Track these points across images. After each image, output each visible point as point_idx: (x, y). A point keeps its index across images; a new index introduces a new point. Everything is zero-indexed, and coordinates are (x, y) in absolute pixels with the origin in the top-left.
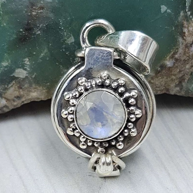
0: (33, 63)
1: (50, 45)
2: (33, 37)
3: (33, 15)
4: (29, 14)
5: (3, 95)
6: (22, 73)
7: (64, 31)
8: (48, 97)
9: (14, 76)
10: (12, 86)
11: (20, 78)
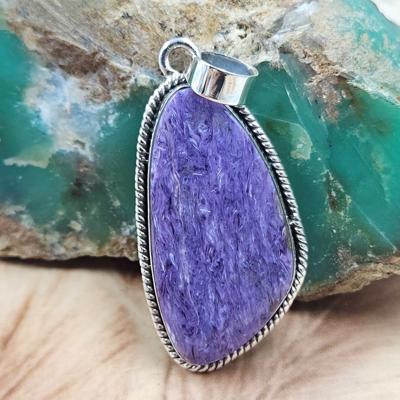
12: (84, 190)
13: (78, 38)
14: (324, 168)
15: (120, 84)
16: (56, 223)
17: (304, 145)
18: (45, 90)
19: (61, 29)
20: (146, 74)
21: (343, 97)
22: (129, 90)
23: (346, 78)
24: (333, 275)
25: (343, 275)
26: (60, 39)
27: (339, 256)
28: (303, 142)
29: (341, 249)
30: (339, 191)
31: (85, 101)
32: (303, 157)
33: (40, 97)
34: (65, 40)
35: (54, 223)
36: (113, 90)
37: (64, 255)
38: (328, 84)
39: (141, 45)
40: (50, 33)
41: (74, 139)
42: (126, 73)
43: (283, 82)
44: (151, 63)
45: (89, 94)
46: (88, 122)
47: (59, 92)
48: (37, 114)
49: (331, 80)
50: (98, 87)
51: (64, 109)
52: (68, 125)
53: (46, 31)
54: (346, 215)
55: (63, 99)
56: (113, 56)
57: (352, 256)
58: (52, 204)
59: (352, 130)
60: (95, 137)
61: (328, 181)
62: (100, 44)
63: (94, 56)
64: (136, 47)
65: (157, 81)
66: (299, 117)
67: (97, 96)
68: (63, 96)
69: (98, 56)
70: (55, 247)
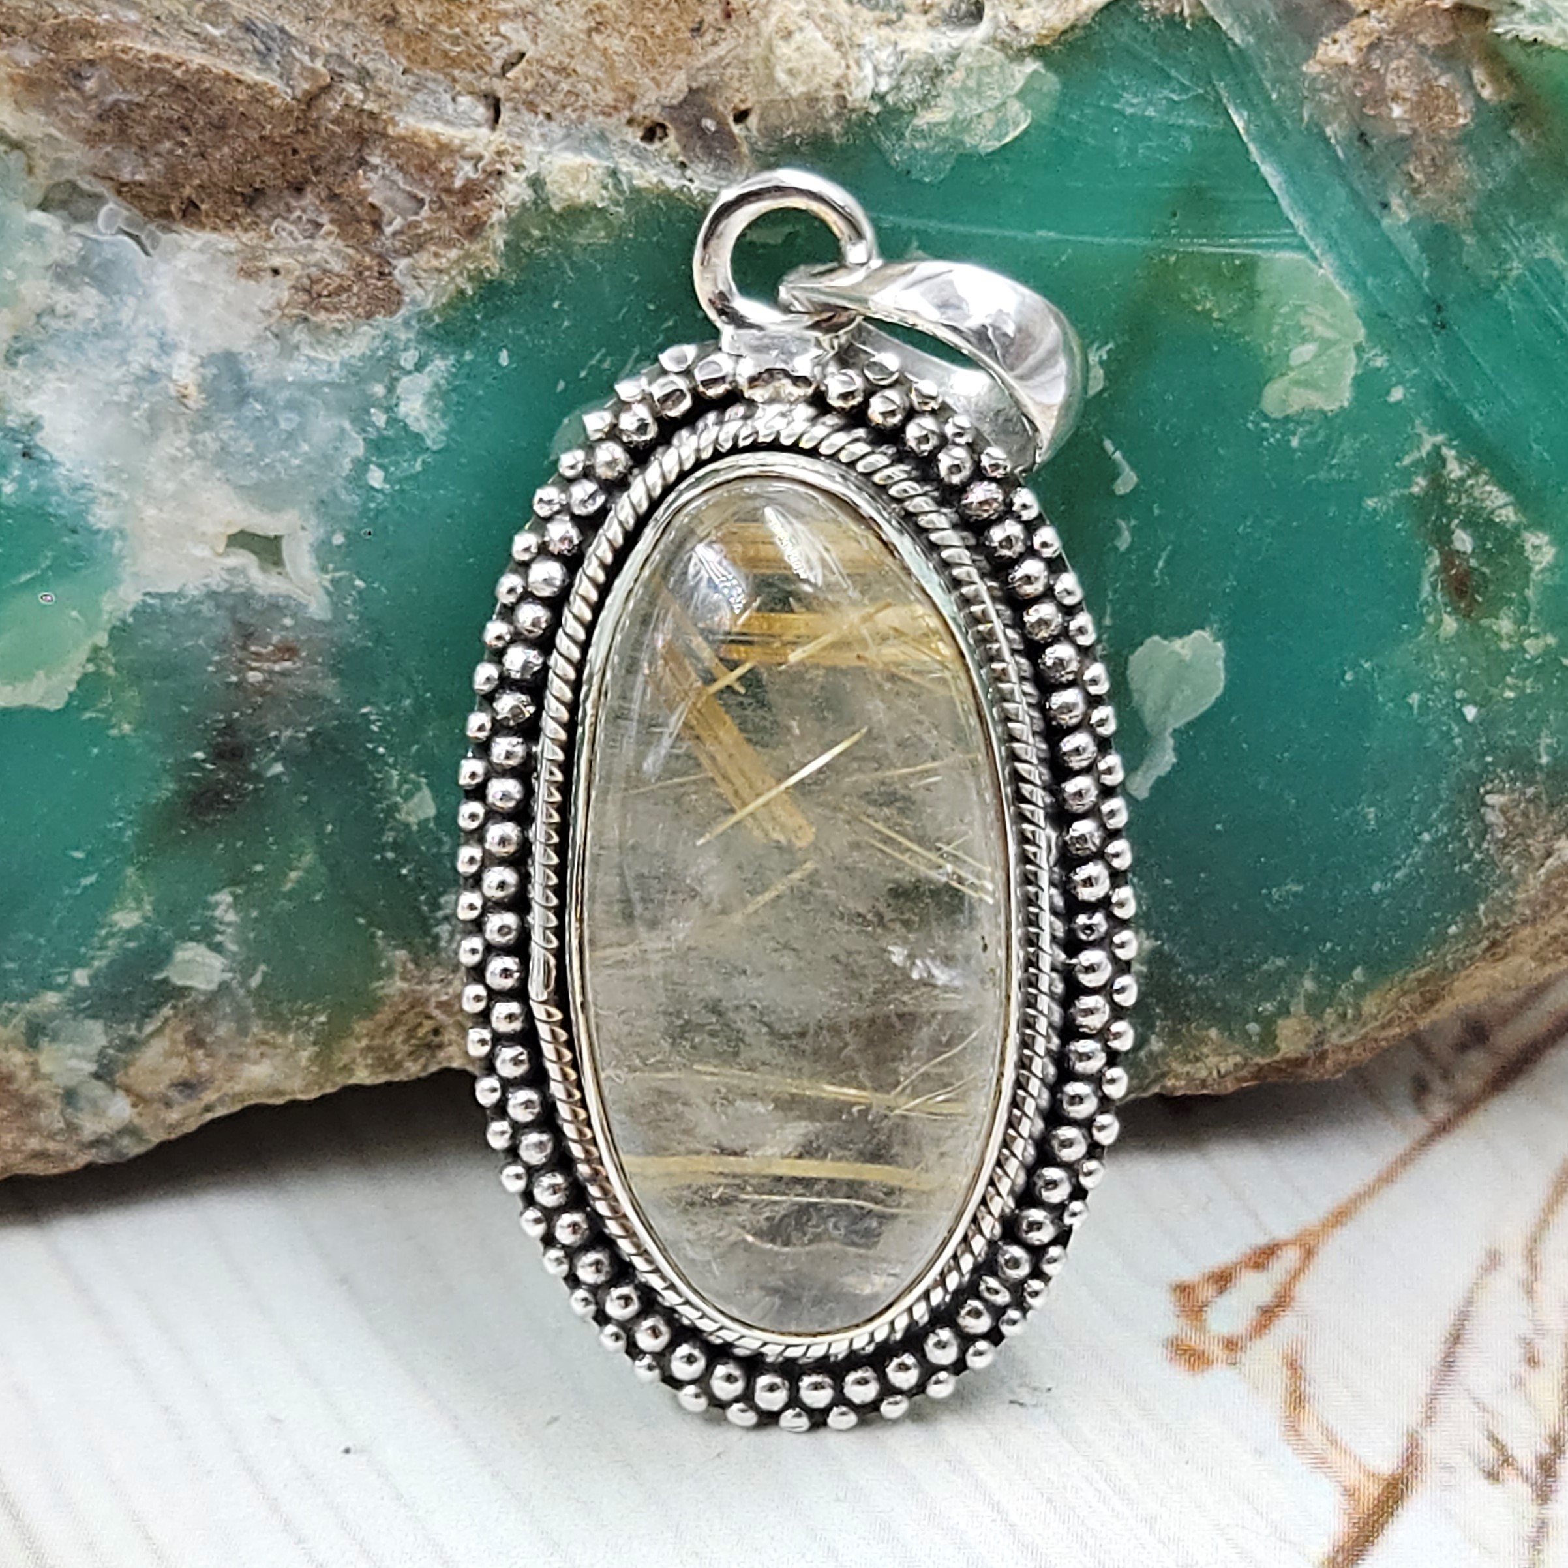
0: (254, 914)
1: (330, 827)
2: (251, 787)
3: (252, 684)
4: (234, 679)
5: (119, 1077)
6: (204, 964)
7: (387, 764)
8: (321, 1087)
9: (165, 981)
10: (158, 1032)
11: (194, 994)
12: (257, 777)
13: (223, 31)
14: (1420, 430)
15: (454, 218)
16: (93, 977)
17: (1326, 344)
18: (45, 320)
19: (135, 5)
20: (578, 151)
21: (1478, 97)
22: (499, 239)
23: (1486, 7)
24: (1465, 921)
25: (1510, 908)
26: (139, 51)
27: (1491, 825)
28: (1320, 330)
29: (1501, 791)
30: (1489, 522)
31: (268, 334)
32: (1317, 400)
33: (21, 360)
34: (164, 52)
35: (81, 977)
36: (409, 254)
37: (130, 1130)
38: (1412, 48)
39: (541, 15)
40: (87, 33)
41: (229, 524)
42: (481, 158)
43: (1214, 76)
44: (595, 90)
45: (285, 296)
46: (301, 427)
47: (126, 315)
48: (17, 441)
49: (1420, 32)
50: (326, 255)
51: (173, 391)
52: (198, 463)
53: (60, 25)
54: (1523, 628)
55: (153, 344)
56: (404, 92)
57: (1551, 812)
58: (87, 881)
59: (1531, 236)
60: (343, 496)
61: (1439, 486)
62: (337, 45)
63: (309, 105)
64: (516, 31)
65: (636, 170)
66: (1299, 222)
67: (329, 296)
68: (152, 328)
69: (331, 104)
70: (82, 1103)
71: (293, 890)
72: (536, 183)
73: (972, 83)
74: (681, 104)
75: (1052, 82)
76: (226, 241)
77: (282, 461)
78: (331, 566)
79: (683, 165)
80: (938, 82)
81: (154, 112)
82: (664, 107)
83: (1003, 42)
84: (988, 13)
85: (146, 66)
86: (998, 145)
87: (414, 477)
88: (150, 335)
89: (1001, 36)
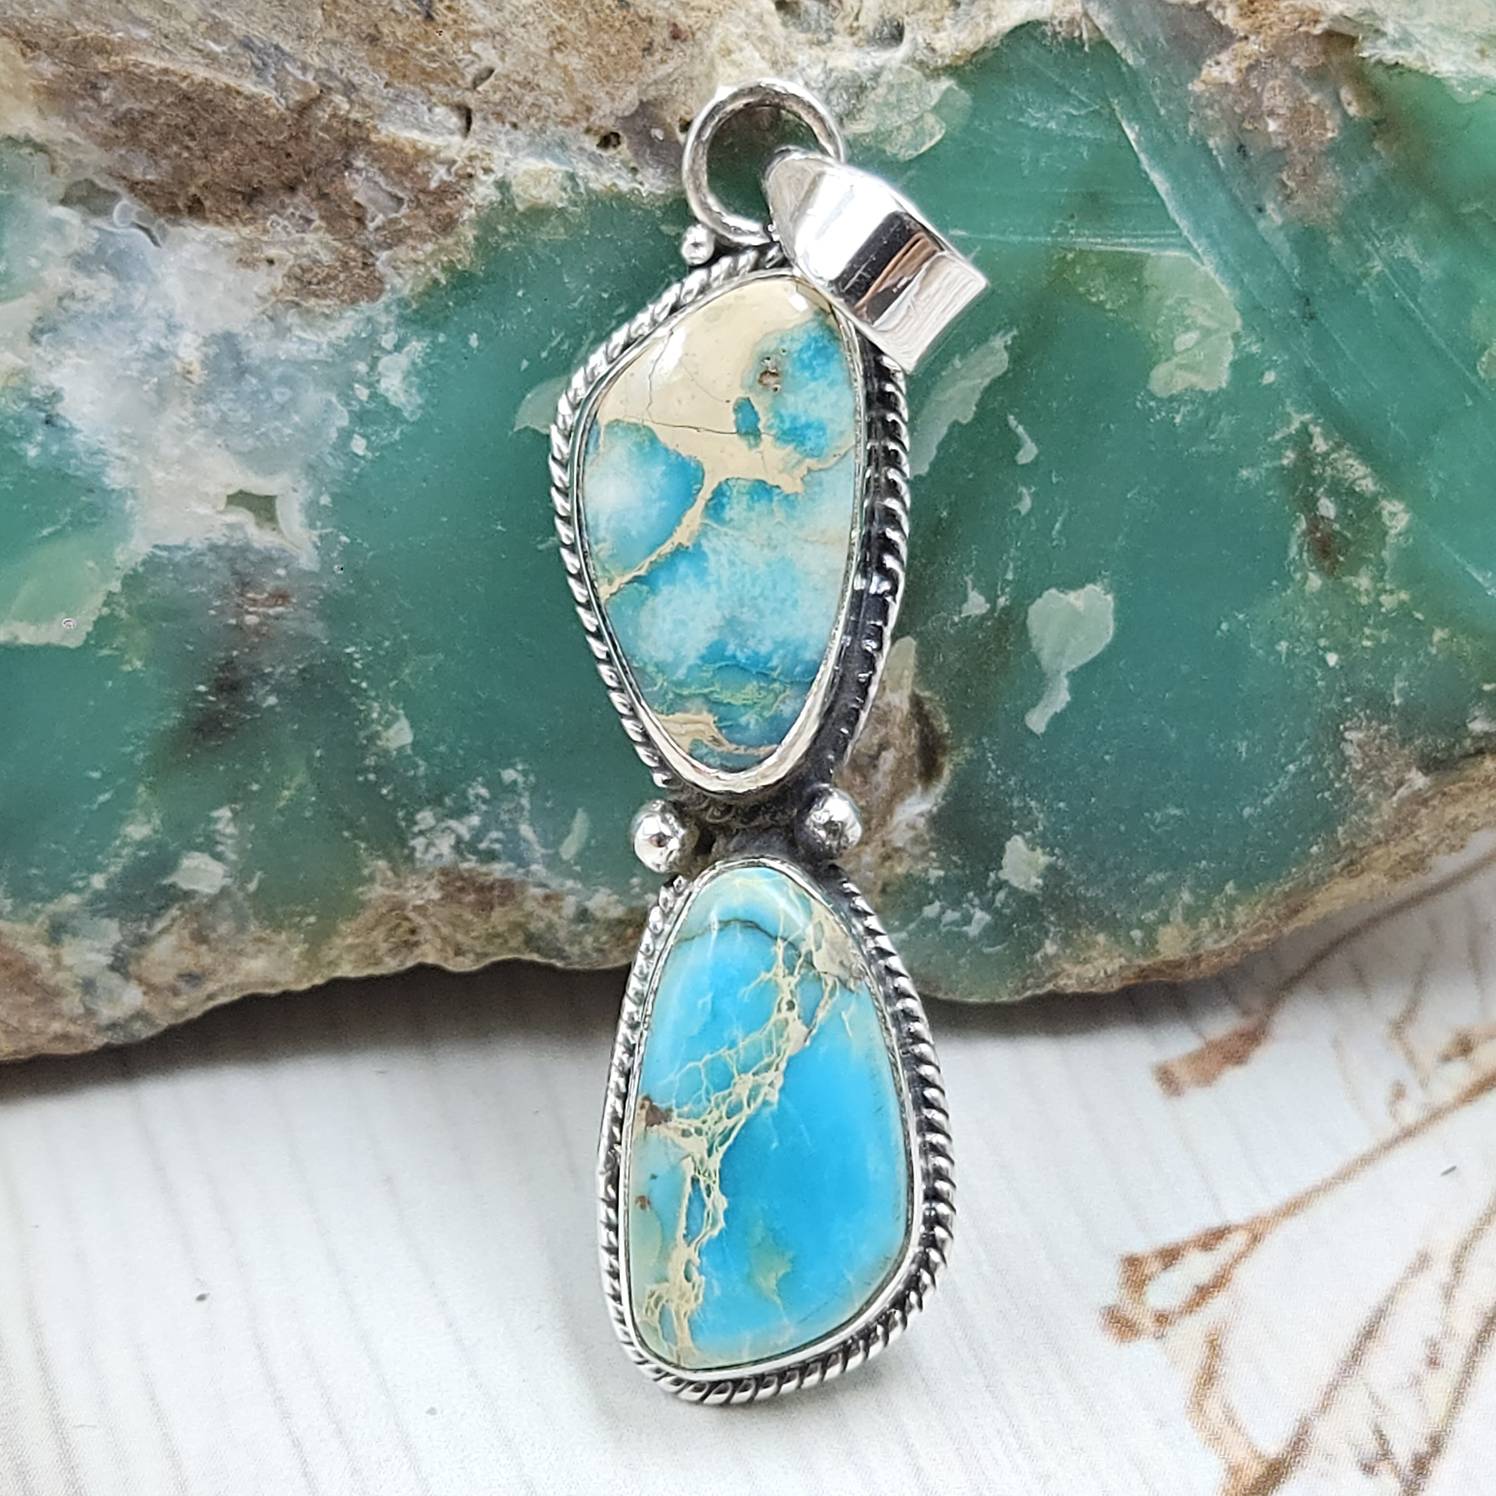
0: (252, 828)
1: (318, 753)
2: (249, 717)
3: (249, 627)
4: (233, 621)
5: (132, 968)
6: (205, 871)
7: (368, 698)
8: (310, 979)
9: (173, 886)
10: (167, 929)
11: (198, 897)
12: (254, 707)
13: (224, 48)
14: (1290, 409)
15: (430, 216)
16: (109, 882)
18: (66, 302)
19: (146, 24)
20: (541, 156)
21: (1345, 114)
22: (470, 234)
23: (1353, 34)
24: (1325, 842)
25: (1365, 831)
26: (151, 66)
27: (1350, 758)
28: (1201, 320)
29: (1358, 728)
30: (1351, 492)
31: (264, 317)
32: (1198, 382)
33: (44, 338)
34: (171, 66)
35: (98, 882)
36: (390, 247)
37: (140, 1015)
38: (1287, 70)
39: (509, 36)
40: (103, 49)
41: (229, 485)
42: (454, 162)
43: (1108, 93)
44: (556, 103)
45: (279, 285)
46: (293, 400)
47: (137, 299)
48: (41, 410)
49: (1295, 54)
50: (317, 247)
51: (179, 367)
52: (201, 431)
53: (78, 42)
54: (1380, 585)
55: (162, 324)
56: (385, 103)
57: (1402, 746)
58: (103, 798)
59: (1390, 237)
60: (330, 460)
61: (1306, 458)
62: (327, 62)
63: (301, 114)
64: (485, 49)
65: (592, 174)
66: (1184, 225)
67: (318, 284)
68: (161, 311)
69: (320, 114)
70: (100, 991)
71: (287, 807)
72: (502, 186)
73: (892, 99)
74: (633, 116)
75: (964, 97)
76: (228, 234)
77: (276, 429)
78: (319, 524)
79: (634, 170)
80: (861, 97)
81: (162, 120)
82: (617, 118)
83: (921, 63)
84: (908, 35)
85: (156, 79)
86: (915, 154)
87: (392, 444)
88: (159, 317)
89: (919, 56)
